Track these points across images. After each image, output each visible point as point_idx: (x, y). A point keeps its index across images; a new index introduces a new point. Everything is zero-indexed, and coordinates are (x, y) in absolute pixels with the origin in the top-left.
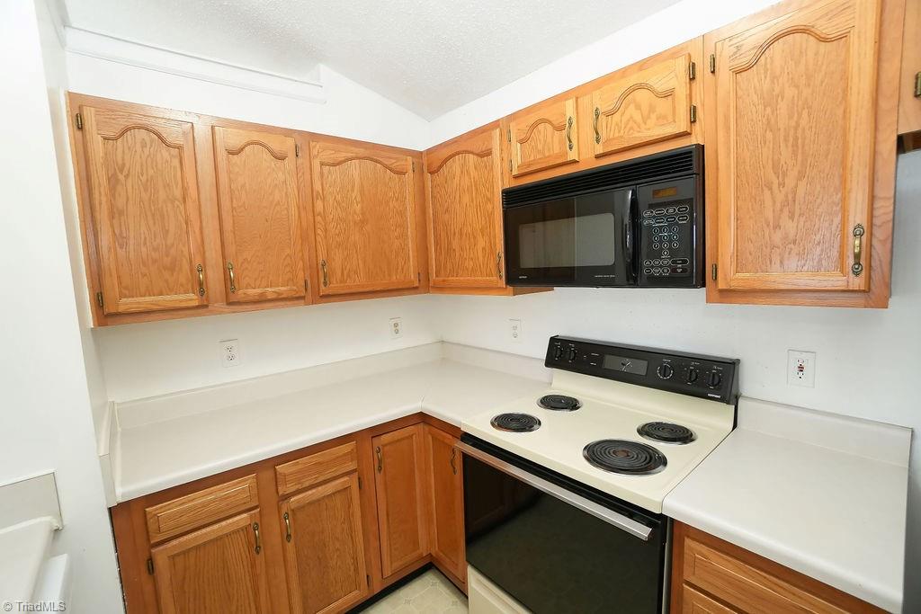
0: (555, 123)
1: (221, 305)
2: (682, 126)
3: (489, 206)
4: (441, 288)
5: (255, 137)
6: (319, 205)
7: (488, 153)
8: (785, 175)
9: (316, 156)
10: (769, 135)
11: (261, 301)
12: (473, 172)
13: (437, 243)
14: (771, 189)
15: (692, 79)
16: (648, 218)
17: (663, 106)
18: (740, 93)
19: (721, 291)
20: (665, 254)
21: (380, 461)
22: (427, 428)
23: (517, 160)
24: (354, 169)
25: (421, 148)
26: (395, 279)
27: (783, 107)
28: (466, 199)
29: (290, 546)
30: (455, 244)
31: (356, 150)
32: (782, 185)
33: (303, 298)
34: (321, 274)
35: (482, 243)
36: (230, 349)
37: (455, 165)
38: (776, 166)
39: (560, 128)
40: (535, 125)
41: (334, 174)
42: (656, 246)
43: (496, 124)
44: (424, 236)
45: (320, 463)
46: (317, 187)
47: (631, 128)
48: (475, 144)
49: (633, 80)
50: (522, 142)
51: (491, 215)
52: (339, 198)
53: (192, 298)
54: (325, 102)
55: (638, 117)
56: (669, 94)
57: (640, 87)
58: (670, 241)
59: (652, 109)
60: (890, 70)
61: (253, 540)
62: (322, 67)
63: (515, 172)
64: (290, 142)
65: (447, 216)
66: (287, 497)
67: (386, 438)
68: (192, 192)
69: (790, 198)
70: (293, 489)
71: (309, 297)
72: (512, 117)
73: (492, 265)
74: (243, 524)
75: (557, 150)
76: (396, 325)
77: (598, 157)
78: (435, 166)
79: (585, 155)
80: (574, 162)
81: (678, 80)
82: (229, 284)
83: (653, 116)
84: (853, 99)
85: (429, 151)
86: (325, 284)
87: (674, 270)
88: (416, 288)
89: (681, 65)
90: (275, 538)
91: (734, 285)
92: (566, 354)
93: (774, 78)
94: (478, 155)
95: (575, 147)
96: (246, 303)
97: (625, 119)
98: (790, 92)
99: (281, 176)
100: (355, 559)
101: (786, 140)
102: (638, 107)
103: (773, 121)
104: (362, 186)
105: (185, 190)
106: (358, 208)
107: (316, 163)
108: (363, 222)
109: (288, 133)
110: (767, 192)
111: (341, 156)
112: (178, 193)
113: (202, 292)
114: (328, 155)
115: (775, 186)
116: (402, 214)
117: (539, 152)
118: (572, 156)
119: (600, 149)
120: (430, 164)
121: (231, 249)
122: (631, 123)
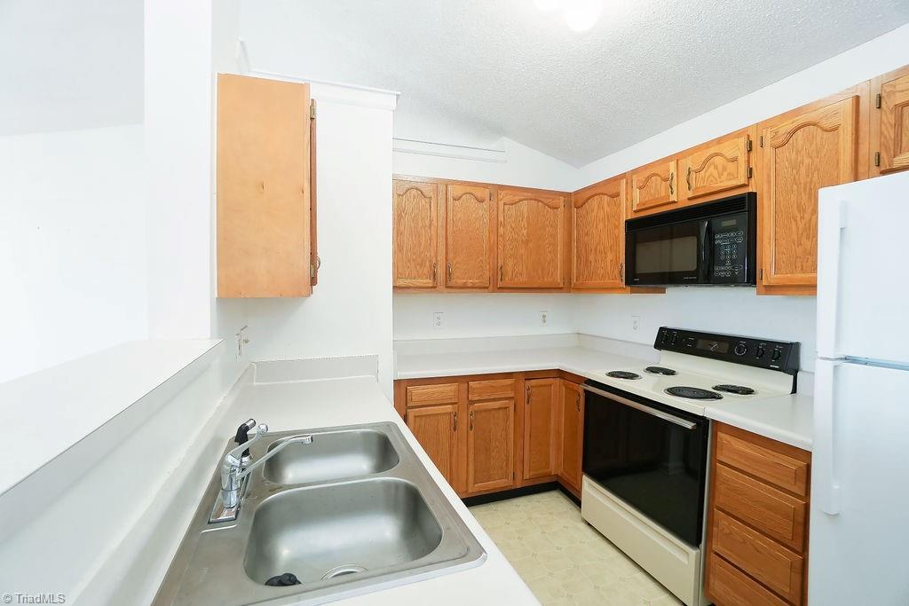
0: (663, 176)
1: (442, 288)
2: (742, 180)
3: (616, 231)
4: (579, 289)
5: (469, 189)
6: (501, 230)
7: (617, 195)
8: (804, 211)
9: (501, 200)
10: (795, 187)
11: (464, 287)
12: (606, 208)
13: (578, 257)
14: (796, 221)
15: (750, 150)
16: (719, 239)
17: (731, 167)
18: (778, 160)
19: (765, 286)
20: (728, 263)
21: (529, 397)
22: (562, 380)
23: (637, 201)
24: (524, 206)
25: (571, 190)
26: (547, 281)
27: (803, 170)
28: (601, 226)
29: (471, 433)
30: (591, 258)
31: (525, 194)
32: (802, 218)
33: (487, 288)
34: (500, 273)
35: (610, 256)
36: (439, 318)
37: (594, 203)
38: (798, 207)
39: (666, 180)
40: (649, 178)
41: (513, 210)
42: (722, 258)
43: (623, 176)
44: (570, 251)
45: (493, 387)
46: (501, 219)
47: (711, 181)
48: (608, 189)
49: (713, 150)
50: (640, 188)
51: (617, 237)
52: (513, 225)
53: (429, 282)
54: (506, 161)
55: (715, 173)
56: (734, 160)
57: (717, 154)
58: (732, 254)
59: (724, 169)
60: (864, 150)
61: (453, 422)
62: (504, 138)
63: (635, 209)
64: (487, 192)
65: (586, 238)
66: (472, 402)
67: (533, 382)
68: (435, 222)
69: (807, 226)
70: (477, 398)
71: (491, 288)
72: (635, 171)
73: (616, 272)
74: (448, 411)
75: (663, 194)
76: (544, 316)
77: (689, 199)
78: (579, 204)
79: (681, 197)
80: (674, 202)
81: (741, 152)
82: (448, 274)
83: (725, 174)
84: (841, 166)
85: (577, 193)
86: (501, 280)
87: (733, 272)
88: (561, 288)
89: (742, 142)
90: (463, 426)
91: (773, 282)
92: (670, 340)
93: (798, 152)
94: (611, 196)
95: (675, 192)
96: (456, 288)
97: (707, 174)
98: (807, 161)
99: (481, 212)
100: (507, 457)
101: (805, 189)
102: (716, 167)
103: (797, 177)
104: (528, 217)
105: (431, 221)
106: (525, 232)
107: (501, 203)
108: (527, 242)
109: (485, 186)
110: (794, 223)
111: (517, 198)
112: (427, 223)
113: (434, 279)
114: (508, 198)
115: (798, 219)
116: (554, 236)
117: (652, 195)
118: (673, 198)
119: (691, 194)
120: (576, 202)
121: (451, 255)
122: (712, 178)
